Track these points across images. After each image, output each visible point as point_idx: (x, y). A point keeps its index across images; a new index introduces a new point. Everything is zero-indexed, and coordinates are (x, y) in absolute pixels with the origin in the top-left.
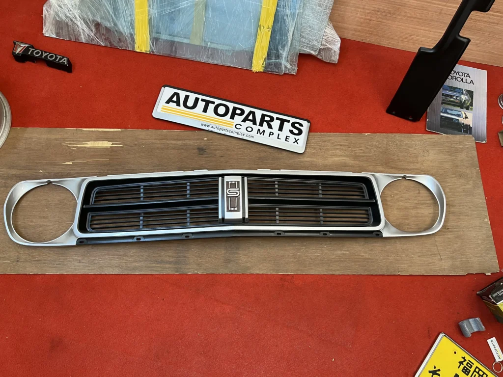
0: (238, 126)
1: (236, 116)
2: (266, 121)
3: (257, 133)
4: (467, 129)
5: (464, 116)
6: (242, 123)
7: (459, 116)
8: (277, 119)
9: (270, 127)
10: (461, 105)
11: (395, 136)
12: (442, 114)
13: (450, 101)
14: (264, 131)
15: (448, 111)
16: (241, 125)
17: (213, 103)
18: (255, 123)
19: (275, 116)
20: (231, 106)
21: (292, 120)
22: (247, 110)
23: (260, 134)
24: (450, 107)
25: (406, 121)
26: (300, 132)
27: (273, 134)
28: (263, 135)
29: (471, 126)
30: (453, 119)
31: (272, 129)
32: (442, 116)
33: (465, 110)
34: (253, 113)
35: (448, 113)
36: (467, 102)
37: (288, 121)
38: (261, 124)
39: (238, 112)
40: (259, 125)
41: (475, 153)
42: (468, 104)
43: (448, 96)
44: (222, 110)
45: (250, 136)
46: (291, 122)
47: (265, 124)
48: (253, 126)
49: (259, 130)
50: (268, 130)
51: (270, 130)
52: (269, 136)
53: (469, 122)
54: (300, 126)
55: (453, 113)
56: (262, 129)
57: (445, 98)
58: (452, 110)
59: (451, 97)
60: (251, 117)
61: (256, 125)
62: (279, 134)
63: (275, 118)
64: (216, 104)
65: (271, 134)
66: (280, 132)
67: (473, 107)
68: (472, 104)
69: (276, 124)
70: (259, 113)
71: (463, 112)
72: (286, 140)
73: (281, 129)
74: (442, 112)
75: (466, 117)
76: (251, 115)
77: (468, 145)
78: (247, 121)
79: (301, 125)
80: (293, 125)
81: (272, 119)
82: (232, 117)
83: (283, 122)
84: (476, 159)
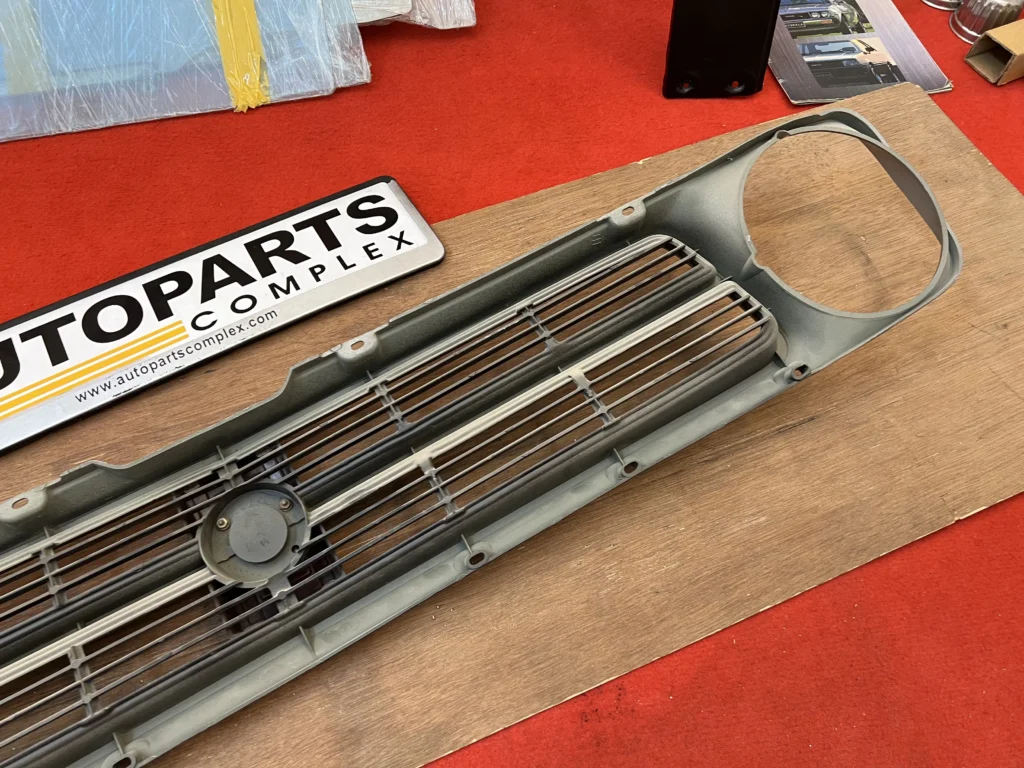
0: (201, 322)
1: (171, 302)
2: (274, 253)
3: (277, 296)
4: (889, 74)
5: (863, 48)
6: (209, 305)
7: (851, 50)
8: (299, 227)
9: (298, 258)
10: (840, 26)
11: (721, 142)
12: (807, 59)
13: (808, 26)
14: (291, 279)
15: (817, 47)
16: (209, 313)
17: (70, 318)
18: (245, 279)
19: (286, 225)
20: (134, 288)
21: (342, 204)
22: (193, 265)
23: (287, 292)
24: (816, 38)
25: (727, 102)
26: (391, 217)
27: (323, 268)
28: (297, 288)
29: (894, 64)
30: (840, 61)
31: (307, 258)
32: (810, 63)
33: (855, 34)
34: (220, 261)
35: (820, 53)
36: (848, 16)
37: (335, 213)
38: (266, 269)
39: (169, 287)
40: (264, 275)
41: (945, 119)
42: (856, 20)
43: (797, 16)
44: (112, 319)
45: (261, 320)
46: (343, 210)
47: (275, 261)
48: (248, 289)
49: (273, 287)
50: (300, 271)
51: (306, 265)
52: (318, 280)
53: (882, 55)
54: (374, 202)
55: (832, 49)
56: (279, 279)
57: (793, 23)
58: (826, 44)
59: (807, 16)
60: (219, 274)
61: (254, 280)
62: (339, 258)
63: (292, 231)
64: (79, 317)
65: (316, 272)
66: (336, 252)
67: (872, 22)
68: (864, 16)
69: (307, 241)
70: (235, 251)
71: (854, 39)
72: (372, 258)
73: (331, 242)
74: (804, 54)
75: (870, 49)
76: (216, 267)
77: (914, 105)
78: (217, 292)
79: (375, 199)
80: (354, 211)
81: (286, 238)
82: (163, 312)
83: (320, 225)
84: (955, 131)
